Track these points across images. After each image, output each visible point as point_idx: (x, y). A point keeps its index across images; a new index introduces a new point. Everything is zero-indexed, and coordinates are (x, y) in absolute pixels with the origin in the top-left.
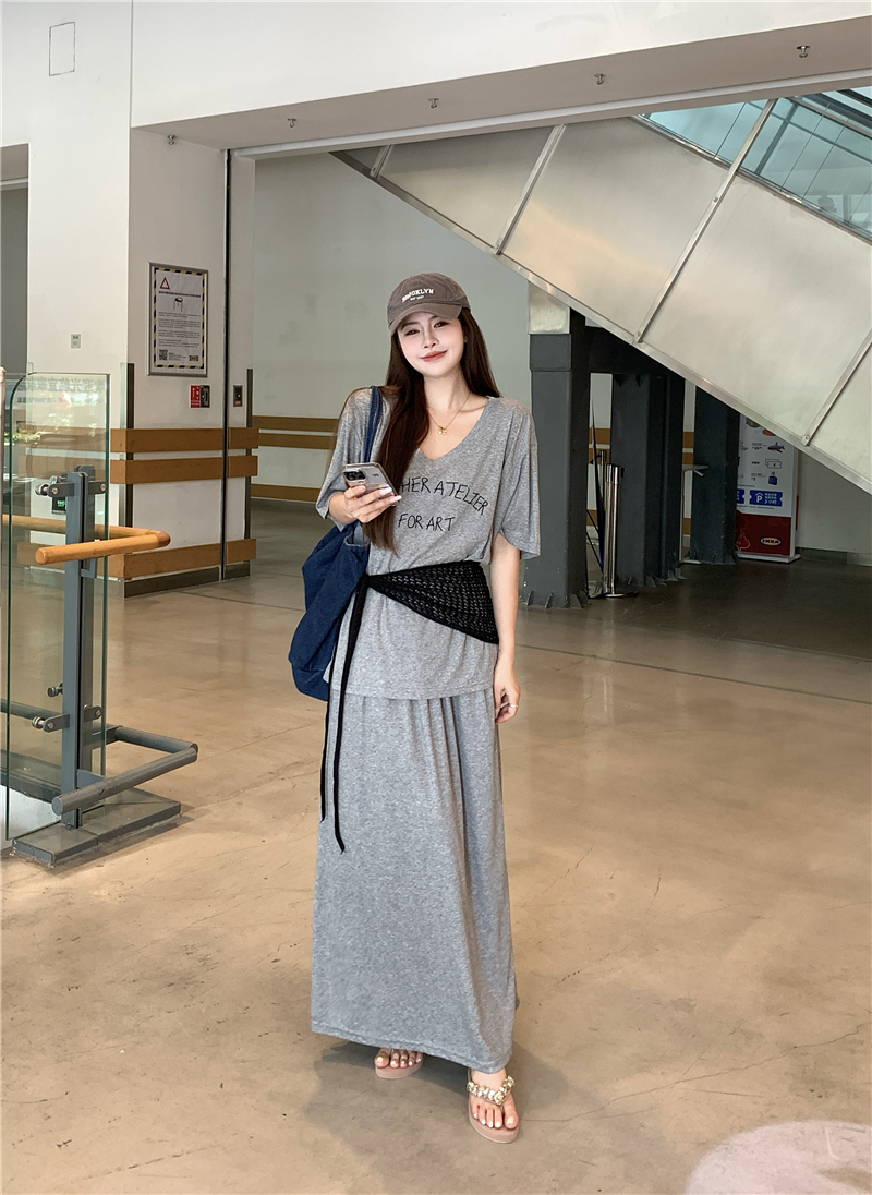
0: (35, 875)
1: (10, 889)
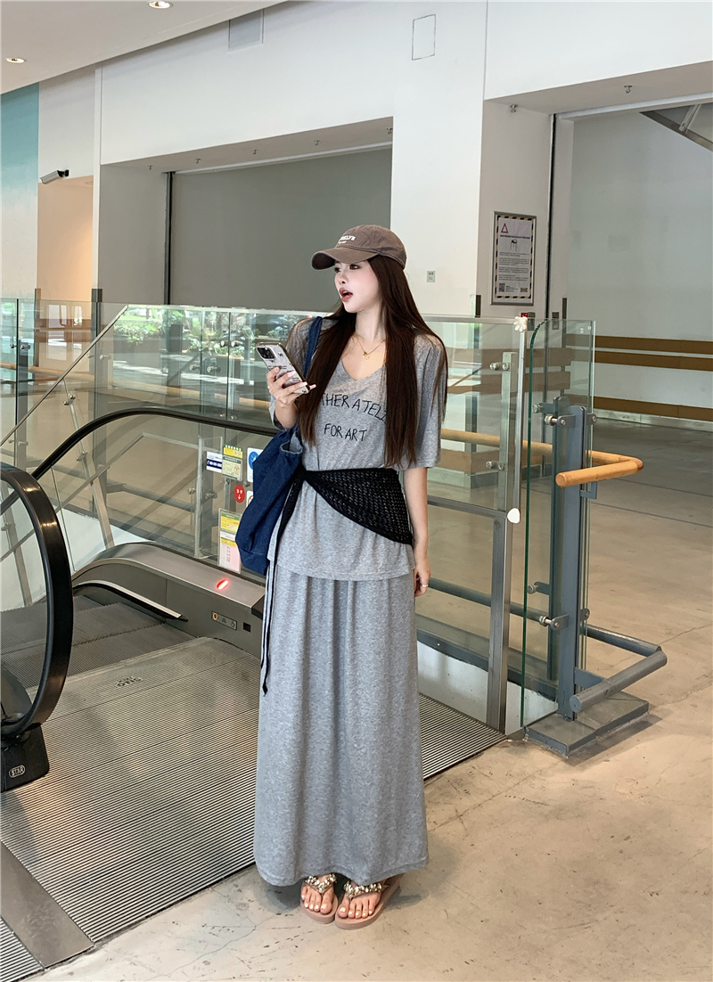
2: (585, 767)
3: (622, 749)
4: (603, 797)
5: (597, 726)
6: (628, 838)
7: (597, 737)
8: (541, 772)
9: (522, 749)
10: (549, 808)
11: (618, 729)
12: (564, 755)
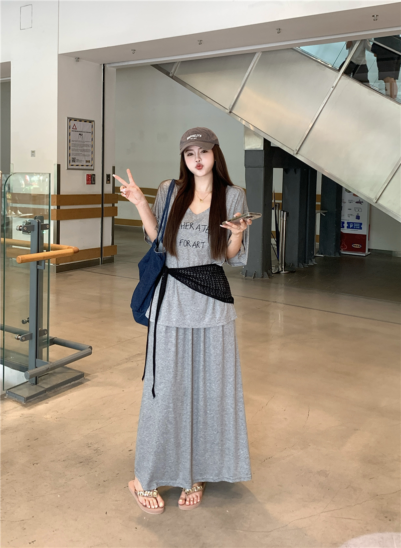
0: (16, 408)
1: (5, 415)
2: (32, 408)
3: (59, 397)
4: (34, 420)
5: (47, 387)
6: (37, 439)
7: (47, 392)
8: (5, 412)
11: (62, 387)
12: (23, 403)
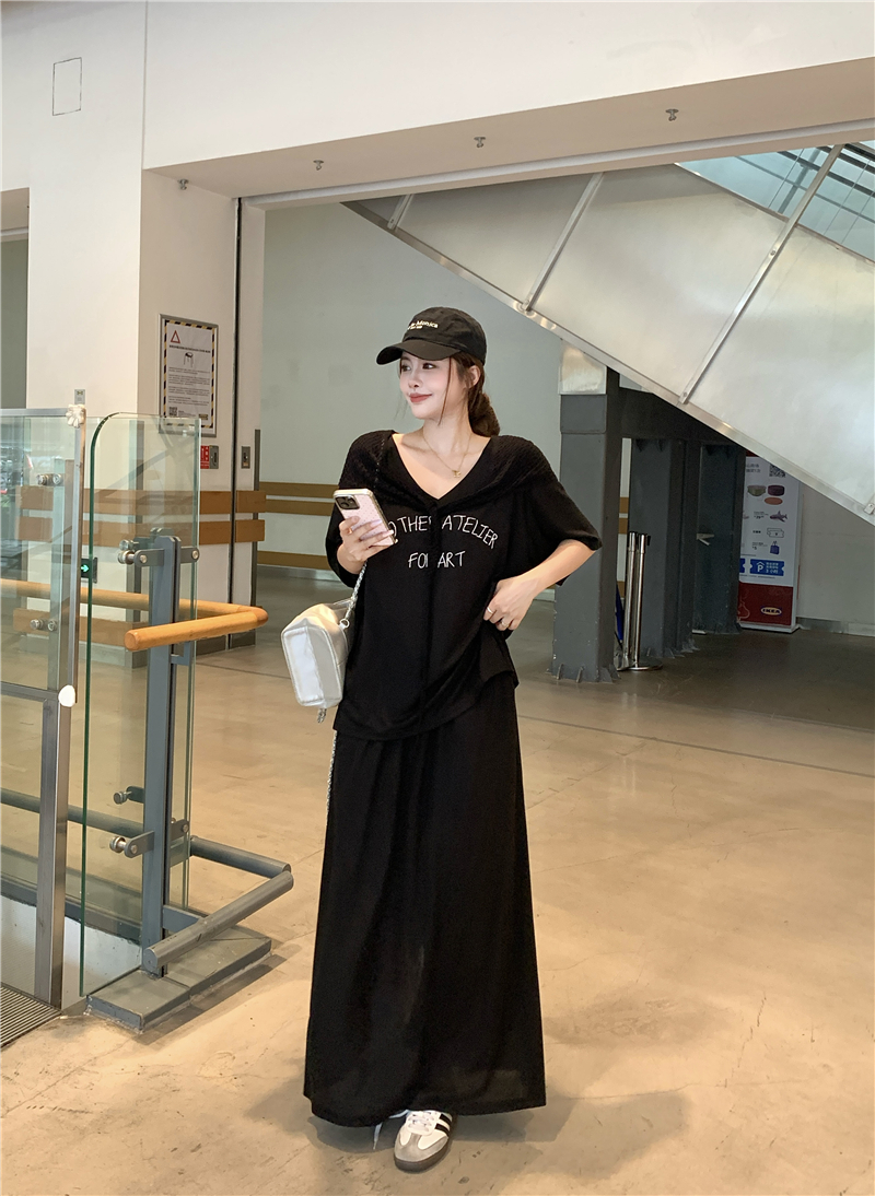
2: (162, 1045)
3: (225, 1010)
4: (178, 1086)
5: (191, 982)
6: (199, 1146)
7: (192, 998)
8: (93, 1061)
9: (78, 1027)
10: (89, 1118)
11: (226, 981)
12: (136, 1030)
